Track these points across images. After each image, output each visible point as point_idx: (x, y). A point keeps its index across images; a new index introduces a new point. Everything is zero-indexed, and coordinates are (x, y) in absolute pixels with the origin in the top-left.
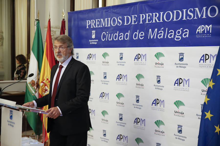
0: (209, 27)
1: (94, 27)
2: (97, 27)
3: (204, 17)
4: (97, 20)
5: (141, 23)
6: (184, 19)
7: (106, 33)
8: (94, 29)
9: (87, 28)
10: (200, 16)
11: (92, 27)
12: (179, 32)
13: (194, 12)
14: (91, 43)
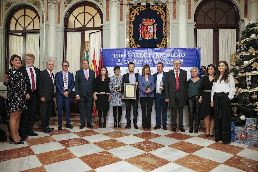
0: (182, 60)
1: (120, 57)
2: (121, 57)
3: (180, 56)
4: (121, 54)
5: (149, 57)
6: (171, 56)
7: (128, 61)
8: (119, 58)
9: (115, 57)
10: (178, 56)
11: (118, 57)
12: (169, 61)
13: (175, 54)
14: (117, 65)
